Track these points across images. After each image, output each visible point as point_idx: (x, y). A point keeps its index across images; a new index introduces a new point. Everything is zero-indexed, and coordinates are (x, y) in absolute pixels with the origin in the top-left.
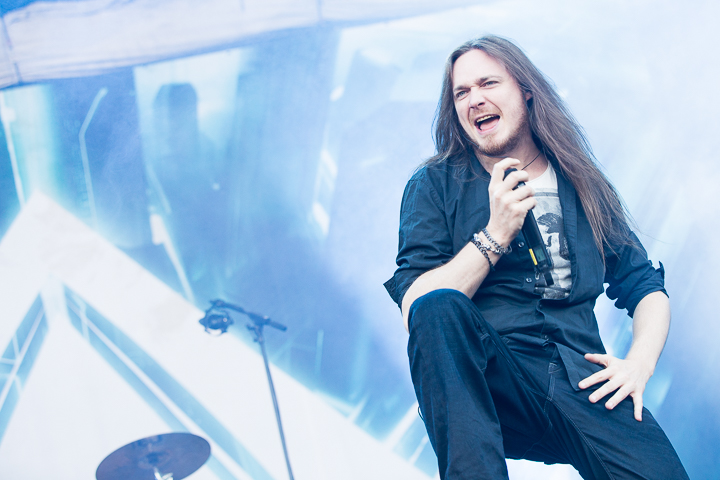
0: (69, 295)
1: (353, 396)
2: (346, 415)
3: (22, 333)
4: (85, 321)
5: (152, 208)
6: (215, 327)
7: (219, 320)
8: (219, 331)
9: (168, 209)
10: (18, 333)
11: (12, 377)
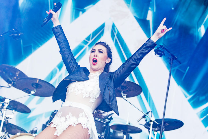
0: (114, 26)
1: (191, 92)
2: (186, 97)
3: (95, 33)
4: (116, 37)
5: (150, 8)
6: (158, 54)
7: (161, 52)
8: (159, 56)
9: (155, 11)
10: (93, 33)
11: (86, 46)
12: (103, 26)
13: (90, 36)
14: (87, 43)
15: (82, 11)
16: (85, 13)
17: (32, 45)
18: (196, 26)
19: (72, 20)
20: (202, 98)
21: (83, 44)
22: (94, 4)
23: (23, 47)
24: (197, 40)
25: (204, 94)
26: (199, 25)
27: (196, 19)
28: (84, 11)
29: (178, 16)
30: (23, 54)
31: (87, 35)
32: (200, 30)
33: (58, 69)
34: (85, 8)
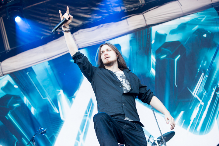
3: (89, 107)
10: (87, 108)
11: (88, 118)
12: (91, 101)
13: (86, 111)
14: (87, 115)
15: (73, 97)
16: (76, 98)
17: (54, 134)
18: (148, 71)
19: (70, 106)
20: (175, 113)
21: (85, 118)
22: (79, 90)
23: (49, 139)
24: (153, 79)
25: (175, 110)
26: (149, 69)
27: (146, 66)
28: (74, 97)
29: (134, 70)
30: (51, 143)
31: (84, 111)
32: (152, 72)
33: (78, 141)
34: (74, 95)
